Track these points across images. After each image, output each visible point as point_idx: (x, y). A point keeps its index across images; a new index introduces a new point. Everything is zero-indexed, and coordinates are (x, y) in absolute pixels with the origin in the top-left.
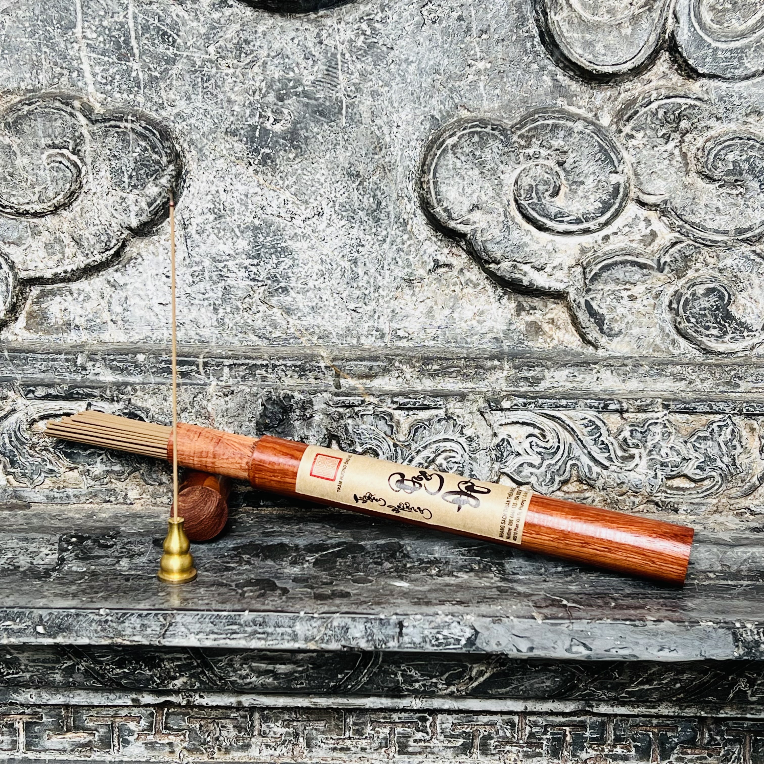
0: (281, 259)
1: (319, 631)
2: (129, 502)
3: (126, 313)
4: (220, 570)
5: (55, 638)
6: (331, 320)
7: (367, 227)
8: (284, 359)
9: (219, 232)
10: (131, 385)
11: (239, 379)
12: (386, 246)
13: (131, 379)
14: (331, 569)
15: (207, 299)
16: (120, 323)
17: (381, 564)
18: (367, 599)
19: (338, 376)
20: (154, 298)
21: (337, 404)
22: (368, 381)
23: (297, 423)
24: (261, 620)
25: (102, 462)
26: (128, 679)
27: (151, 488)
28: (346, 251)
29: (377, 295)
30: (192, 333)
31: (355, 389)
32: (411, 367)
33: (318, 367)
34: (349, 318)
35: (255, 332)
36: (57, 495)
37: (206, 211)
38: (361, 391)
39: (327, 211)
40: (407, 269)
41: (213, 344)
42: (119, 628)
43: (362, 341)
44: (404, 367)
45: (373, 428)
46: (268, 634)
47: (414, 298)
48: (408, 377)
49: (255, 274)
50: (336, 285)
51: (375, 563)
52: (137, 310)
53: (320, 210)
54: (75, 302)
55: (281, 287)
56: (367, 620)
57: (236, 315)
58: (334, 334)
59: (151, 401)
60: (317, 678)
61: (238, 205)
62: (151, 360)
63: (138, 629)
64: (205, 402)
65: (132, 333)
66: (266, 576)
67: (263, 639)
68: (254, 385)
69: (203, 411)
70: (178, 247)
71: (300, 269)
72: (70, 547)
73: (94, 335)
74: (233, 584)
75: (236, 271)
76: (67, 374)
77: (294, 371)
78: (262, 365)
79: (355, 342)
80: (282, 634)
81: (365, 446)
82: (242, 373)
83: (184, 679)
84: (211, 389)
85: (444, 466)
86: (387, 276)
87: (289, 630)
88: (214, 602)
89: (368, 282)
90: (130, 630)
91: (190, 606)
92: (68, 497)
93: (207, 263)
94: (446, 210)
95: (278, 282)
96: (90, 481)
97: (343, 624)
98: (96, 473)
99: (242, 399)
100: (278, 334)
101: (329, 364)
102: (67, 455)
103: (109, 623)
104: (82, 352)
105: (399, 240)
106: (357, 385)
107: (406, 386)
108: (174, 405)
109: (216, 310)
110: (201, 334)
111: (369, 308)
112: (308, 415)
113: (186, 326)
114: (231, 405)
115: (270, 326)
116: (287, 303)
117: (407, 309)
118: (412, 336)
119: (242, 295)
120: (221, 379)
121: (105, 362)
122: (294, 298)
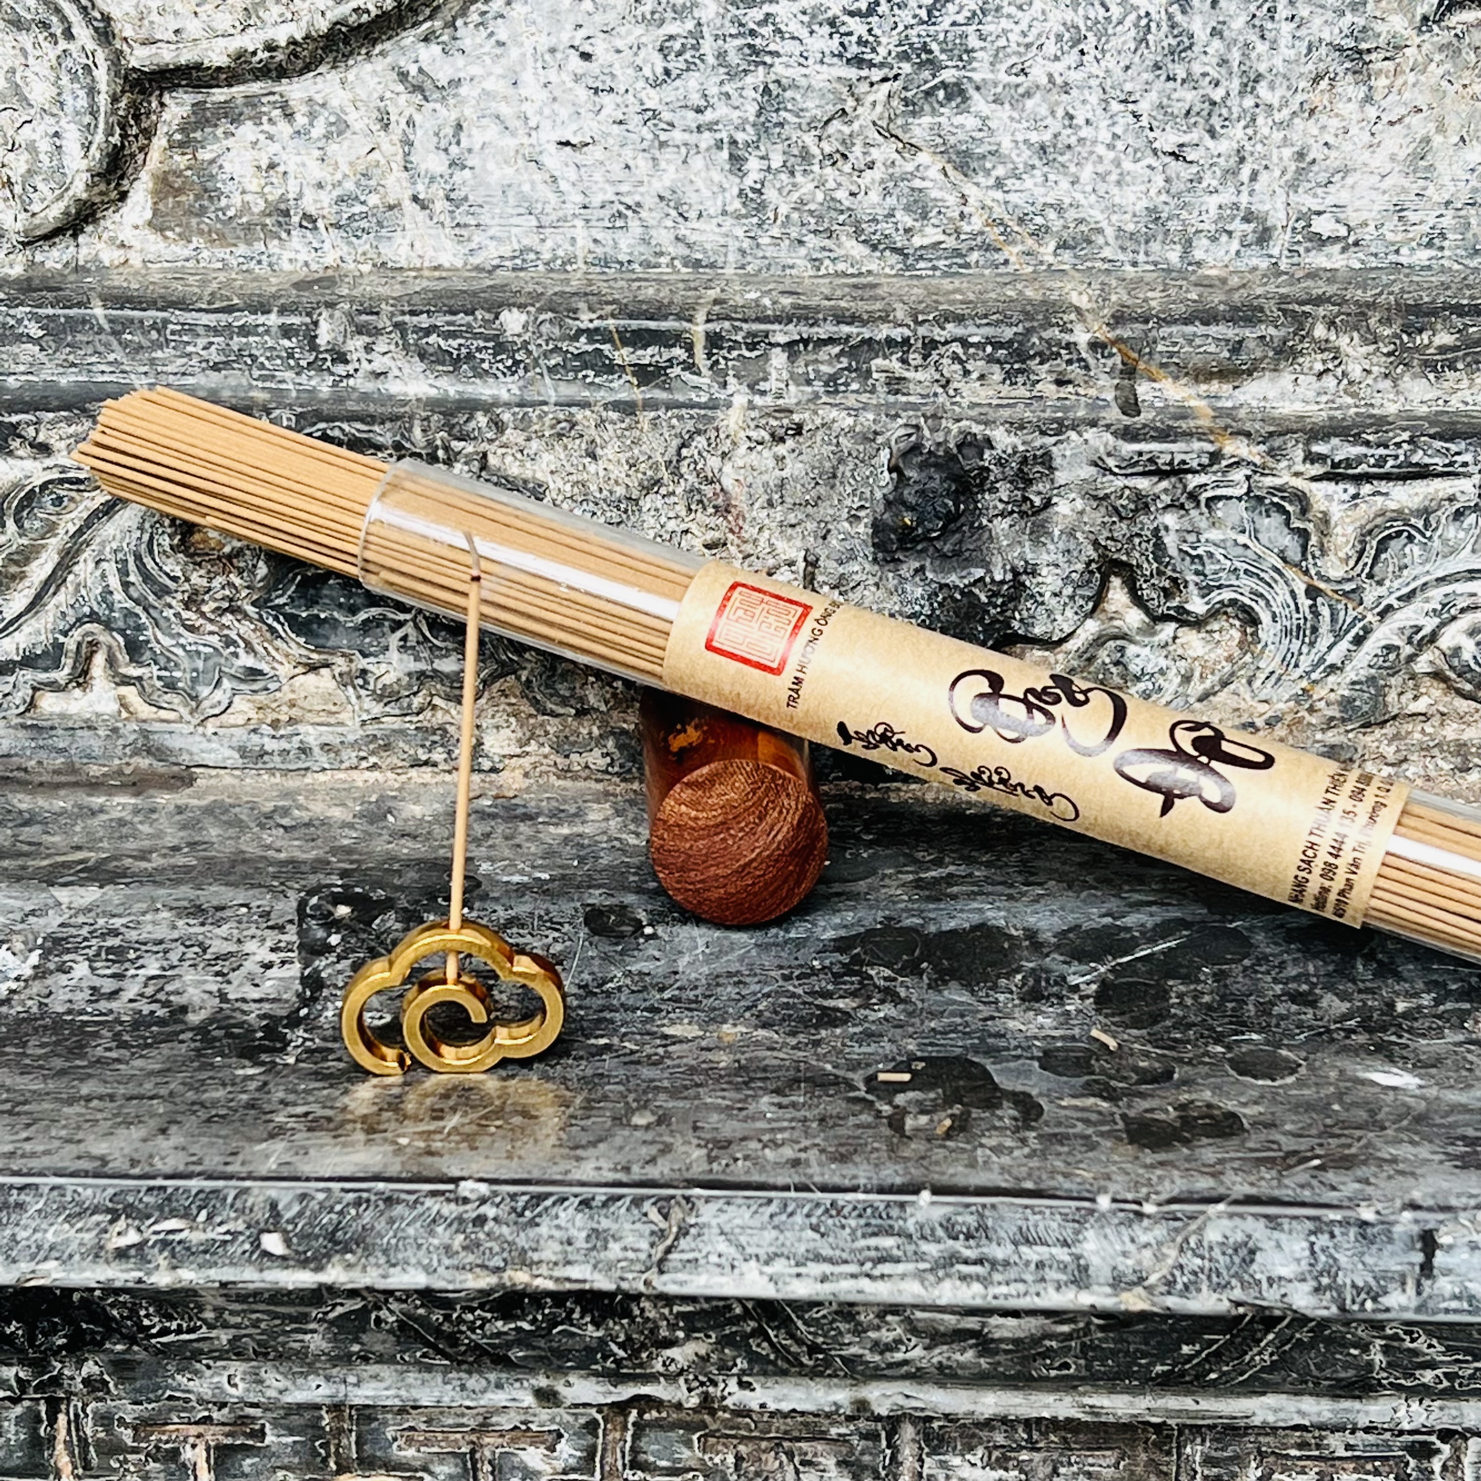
1: (1159, 1258)
2: (486, 764)
3: (459, 176)
4: (805, 1023)
5: (319, 1269)
6: (1102, 188)
8: (960, 319)
10: (487, 407)
11: (818, 386)
13: (484, 390)
14: (1156, 1018)
15: (711, 127)
16: (440, 205)
17: (1308, 1000)
18: (1303, 1145)
19: (1129, 372)
20: (546, 125)
21: (1129, 467)
22: (1227, 388)
23: (1001, 526)
24: (971, 1220)
25: (404, 648)
26: (529, 1346)
27: (553, 726)
29: (1249, 102)
30: (663, 237)
31: (1184, 414)
32: (1366, 342)
33: (1068, 346)
34: (1159, 181)
35: (858, 232)
36: (271, 745)
38: (1205, 422)
40: (1349, 18)
41: (729, 271)
42: (522, 1241)
43: (1198, 254)
44: (1343, 342)
45: (1243, 539)
46: (994, 1263)
47: (1372, 112)
48: (1356, 372)
49: (861, 42)
50: (1118, 71)
51: (1296, 998)
52: (491, 166)
54: (299, 142)
55: (944, 85)
56: (1319, 1227)
57: (799, 178)
58: (1110, 232)
59: (548, 460)
60: (1113, 1353)
62: (545, 328)
63: (580, 1243)
64: (714, 462)
65: (478, 238)
66: (955, 1045)
67: (978, 1278)
68: (865, 407)
69: (708, 490)
71: (1005, 23)
72: (334, 939)
73: (364, 244)
74: (858, 1078)
75: (803, 33)
76: (289, 375)
77: (991, 360)
78: (890, 342)
79: (1174, 256)
80: (1040, 1265)
81: (1216, 597)
82: (825, 369)
83: (702, 1348)
84: (732, 420)
85: (1467, 656)
86: (1285, 40)
87: (1062, 1254)
88: (812, 1155)
89: (1224, 62)
90: (558, 1247)
91: (740, 1171)
92: (305, 750)
93: (710, 9)
95: (935, 66)
96: (368, 703)
97: (1240, 1237)
98: (387, 680)
99: (827, 450)
100: (931, 235)
101: (1104, 334)
102: (300, 627)
103: (490, 1225)
104: (331, 305)
106: (1193, 403)
107: (1349, 400)
108: (619, 472)
109: (737, 161)
110: (692, 238)
111: (1224, 146)
112: (1037, 501)
113: (644, 214)
114: (794, 468)
115: (907, 209)
116: (961, 136)
117: (1347, 147)
118: (1359, 234)
119: (819, 113)
120: (763, 386)
121: (403, 337)
122: (984, 119)
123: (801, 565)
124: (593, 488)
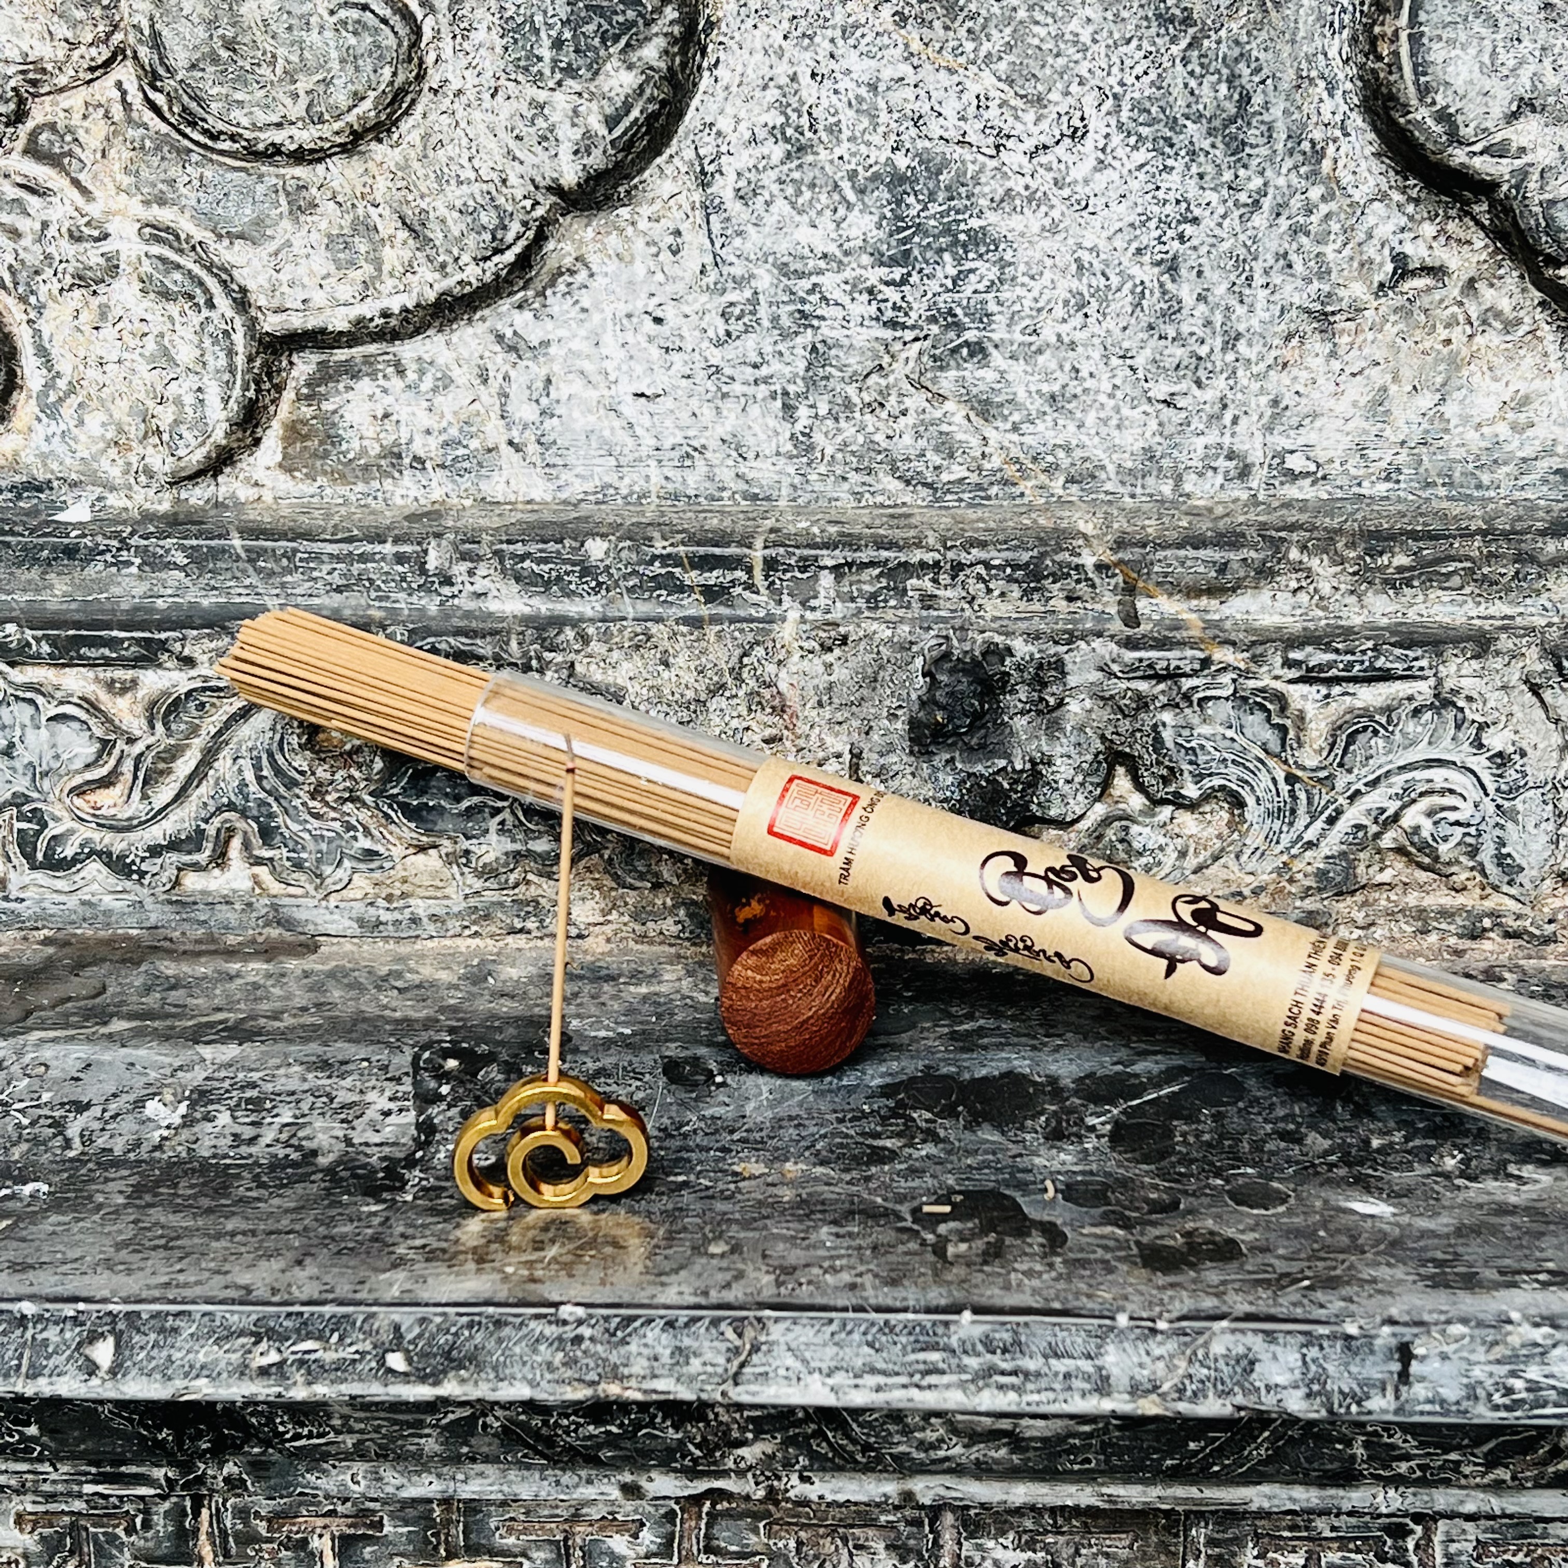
0: (968, 265)
1: (1171, 1368)
2: (574, 932)
3: (548, 423)
4: (857, 1161)
5: (436, 1384)
6: (1104, 431)
7: (1210, 169)
8: (983, 545)
9: (799, 193)
10: (574, 623)
11: (861, 603)
12: (1259, 220)
13: (571, 608)
14: (1163, 1155)
15: (766, 380)
16: (532, 448)
17: (1295, 1138)
18: (1294, 1267)
19: (1130, 589)
20: (624, 380)
21: (1131, 671)
22: (1214, 603)
23: (1020, 723)
24: (1007, 1336)
25: (502, 829)
26: (617, 1447)
27: (632, 898)
28: (1148, 237)
29: (1230, 357)
30: (726, 475)
31: (1177, 625)
32: (1334, 563)
33: (1077, 568)
34: (1153, 425)
35: (894, 469)
36: (385, 916)
37: (761, 134)
38: (1196, 633)
39: (1097, 124)
40: (1316, 285)
41: (782, 503)
42: (614, 1358)
43: (1188, 487)
44: (1314, 563)
45: (1230, 733)
46: (1027, 1374)
47: (1336, 365)
48: (1326, 589)
49: (895, 307)
50: (1117, 331)
51: (1284, 1136)
52: (576, 414)
53: (1076, 122)
54: (410, 394)
55: (967, 344)
56: (1310, 1340)
57: (843, 424)
58: (1111, 468)
59: (627, 668)
60: (1129, 1450)
61: (851, 113)
62: (624, 554)
63: (666, 1358)
64: (771, 668)
65: (566, 476)
66: (988, 1180)
67: (1013, 1387)
68: (902, 620)
69: (766, 693)
70: (687, 236)
71: (1019, 291)
72: (445, 1089)
73: (466, 482)
74: (904, 1209)
75: (846, 300)
76: (402, 596)
77: (1010, 580)
78: (923, 565)
79: (1167, 489)
80: (1067, 1376)
81: (1207, 783)
82: (867, 588)
83: (769, 1448)
84: (787, 632)
85: (1425, 834)
86: (1260, 304)
87: (1086, 1366)
88: (868, 1279)
89: (1208, 323)
90: (645, 1363)
91: (804, 1294)
92: (415, 920)
93: (765, 279)
95: (959, 327)
96: (470, 879)
97: (1241, 1350)
98: (487, 859)
99: (868, 658)
100: (958, 472)
101: (1109, 557)
102: (411, 813)
103: (586, 1344)
104: (438, 536)
105: (1296, 203)
106: (1185, 616)
107: (1321, 613)
108: (689, 678)
109: (789, 409)
110: (750, 475)
111: (1210, 395)
112: (1052, 701)
113: (708, 455)
114: (841, 673)
115: (937, 450)
116: (982, 387)
117: (1316, 395)
118: (1328, 469)
119: (859, 368)
120: (813, 603)
121: (501, 562)
122: (1002, 373)
123: (847, 757)
124: (666, 691)
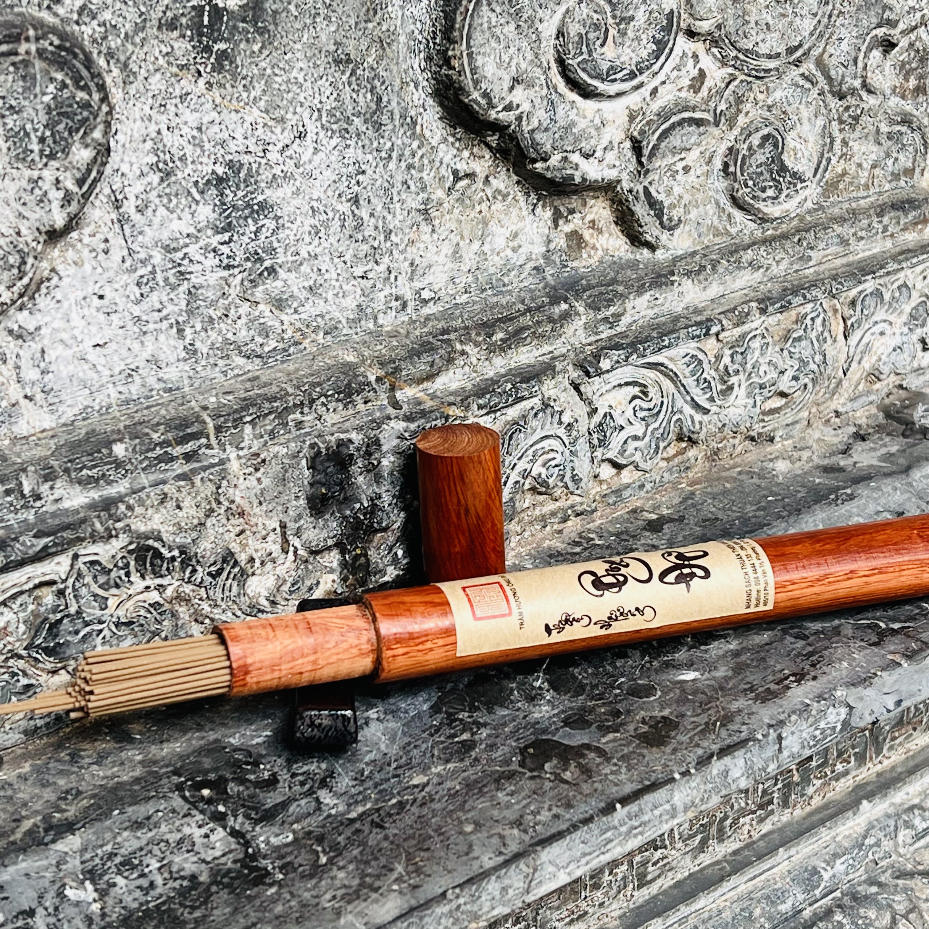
0: (261, 223)
1: (698, 791)
3: (47, 378)
4: (461, 753)
6: (337, 301)
7: (367, 142)
8: (319, 384)
9: (170, 201)
10: (120, 499)
11: (266, 437)
12: (392, 165)
13: (112, 491)
14: (581, 688)
15: (166, 318)
16: (39, 397)
18: (704, 718)
20: (86, 338)
21: (415, 434)
22: (430, 383)
23: (361, 479)
25: (104, 643)
28: (342, 187)
29: (388, 244)
30: (152, 381)
31: (420, 402)
32: (475, 346)
33: (367, 383)
34: (359, 291)
35: (240, 352)
36: (40, 723)
37: (146, 169)
38: (429, 403)
39: (312, 127)
40: (421, 195)
41: (187, 389)
42: (475, 908)
43: (380, 321)
44: (468, 348)
46: (645, 824)
47: (435, 236)
48: (475, 361)
49: (229, 257)
50: (335, 243)
52: (62, 368)
53: (301, 129)
55: (266, 268)
59: (157, 518)
61: (191, 147)
62: (137, 448)
64: (232, 492)
65: (62, 408)
66: (528, 735)
67: (640, 833)
68: (289, 441)
69: (234, 507)
70: (112, 241)
71: (287, 232)
72: (221, 808)
74: (516, 767)
75: (202, 259)
76: (11, 516)
78: (295, 405)
79: (371, 325)
80: (660, 816)
82: (268, 428)
84: (234, 466)
85: (544, 476)
86: (398, 211)
87: (667, 807)
88: (557, 810)
89: (376, 228)
90: (488, 904)
93: (158, 258)
94: (486, 95)
95: (261, 260)
99: (278, 468)
100: (273, 344)
101: (381, 373)
102: (50, 652)
105: (407, 152)
106: (418, 395)
107: (475, 375)
108: (193, 512)
109: (180, 331)
110: (166, 377)
111: (382, 268)
112: (375, 463)
113: (140, 371)
114: (266, 482)
115: (260, 335)
116: (277, 292)
117: (429, 255)
118: (439, 294)
119: (213, 297)
120: (242, 445)
121: (69, 476)
122: (285, 281)
123: (278, 529)
124: (183, 524)
